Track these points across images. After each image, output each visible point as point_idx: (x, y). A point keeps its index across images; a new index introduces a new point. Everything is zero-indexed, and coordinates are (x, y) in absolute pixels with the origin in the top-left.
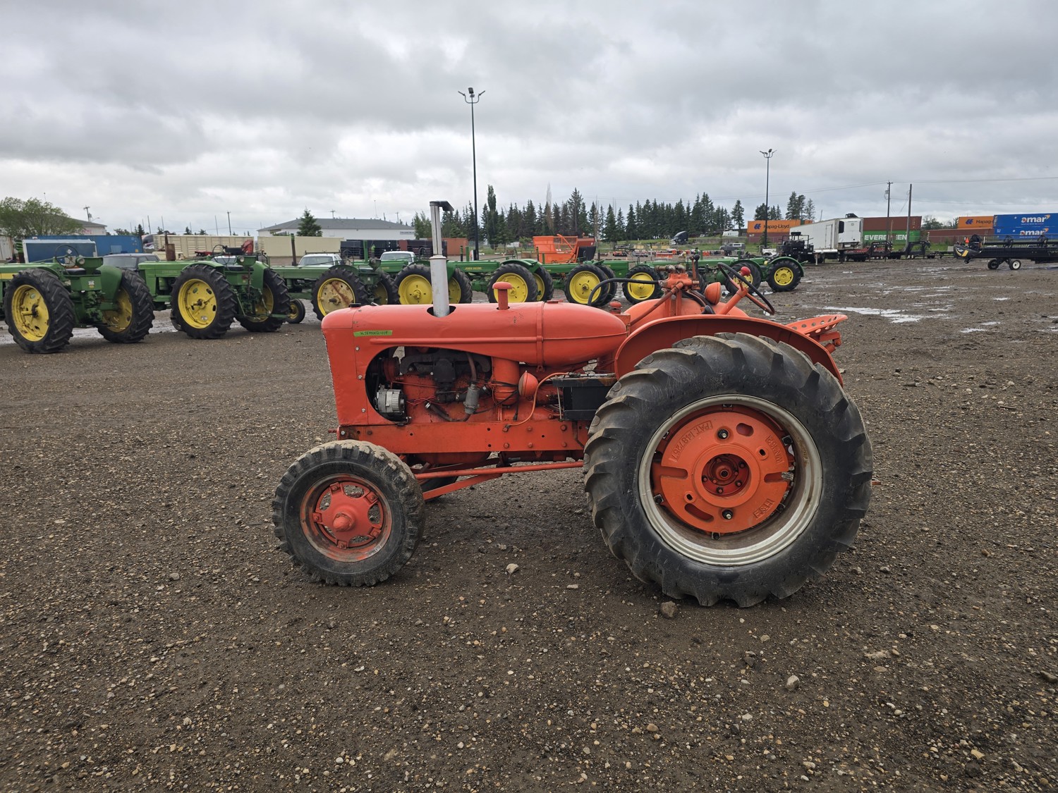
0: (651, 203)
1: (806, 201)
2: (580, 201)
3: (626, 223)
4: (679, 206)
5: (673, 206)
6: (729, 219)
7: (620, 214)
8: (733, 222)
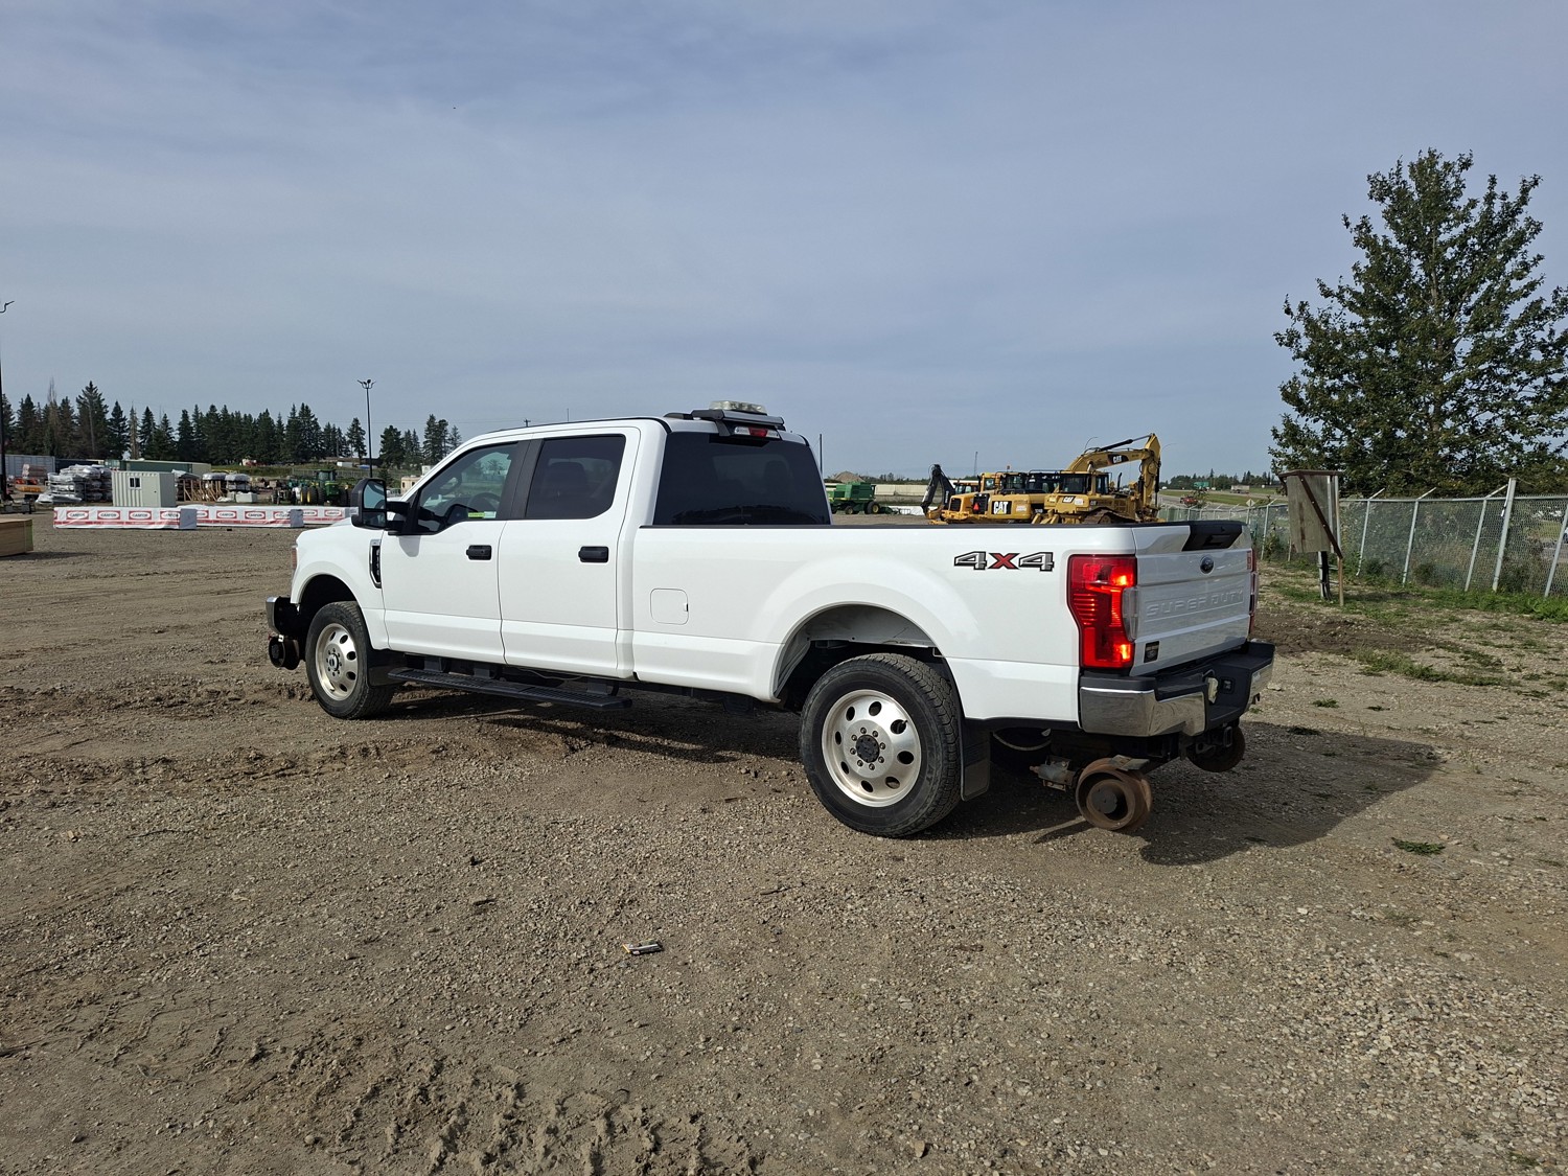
0: (219, 411)
1: (449, 428)
2: (99, 402)
3: (176, 436)
4: (265, 417)
5: (255, 417)
6: (344, 442)
7: (166, 422)
8: (351, 448)
